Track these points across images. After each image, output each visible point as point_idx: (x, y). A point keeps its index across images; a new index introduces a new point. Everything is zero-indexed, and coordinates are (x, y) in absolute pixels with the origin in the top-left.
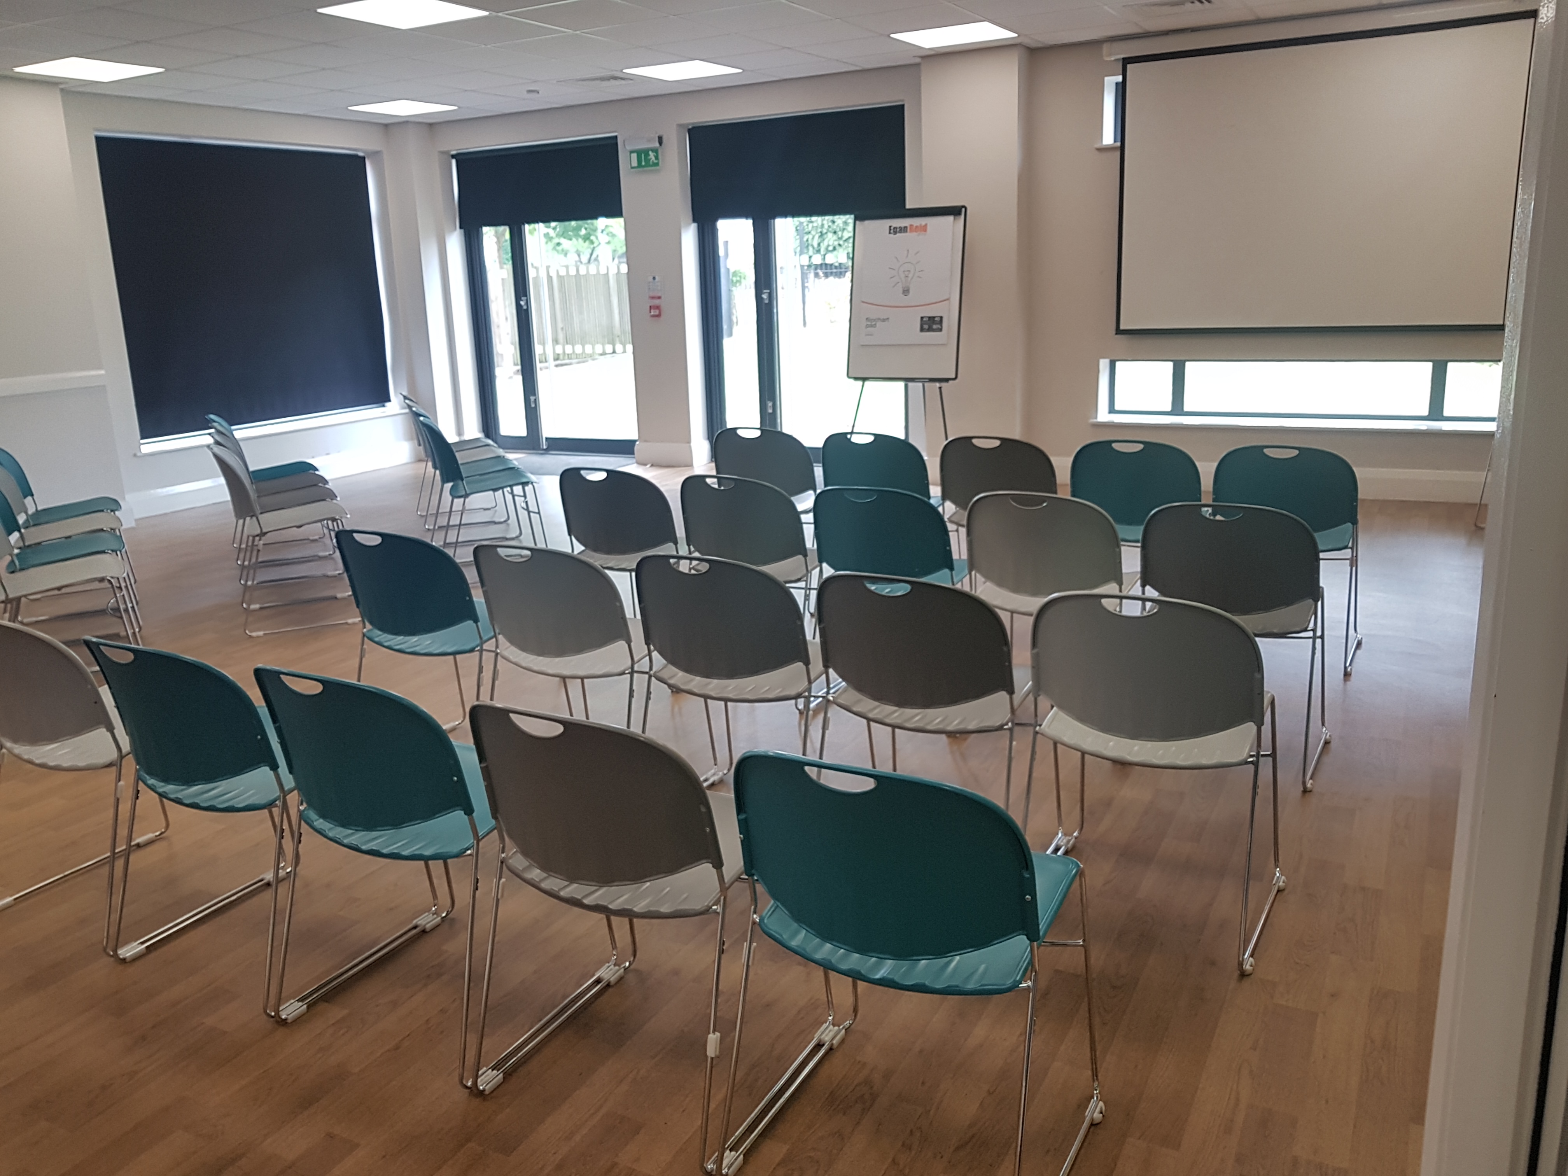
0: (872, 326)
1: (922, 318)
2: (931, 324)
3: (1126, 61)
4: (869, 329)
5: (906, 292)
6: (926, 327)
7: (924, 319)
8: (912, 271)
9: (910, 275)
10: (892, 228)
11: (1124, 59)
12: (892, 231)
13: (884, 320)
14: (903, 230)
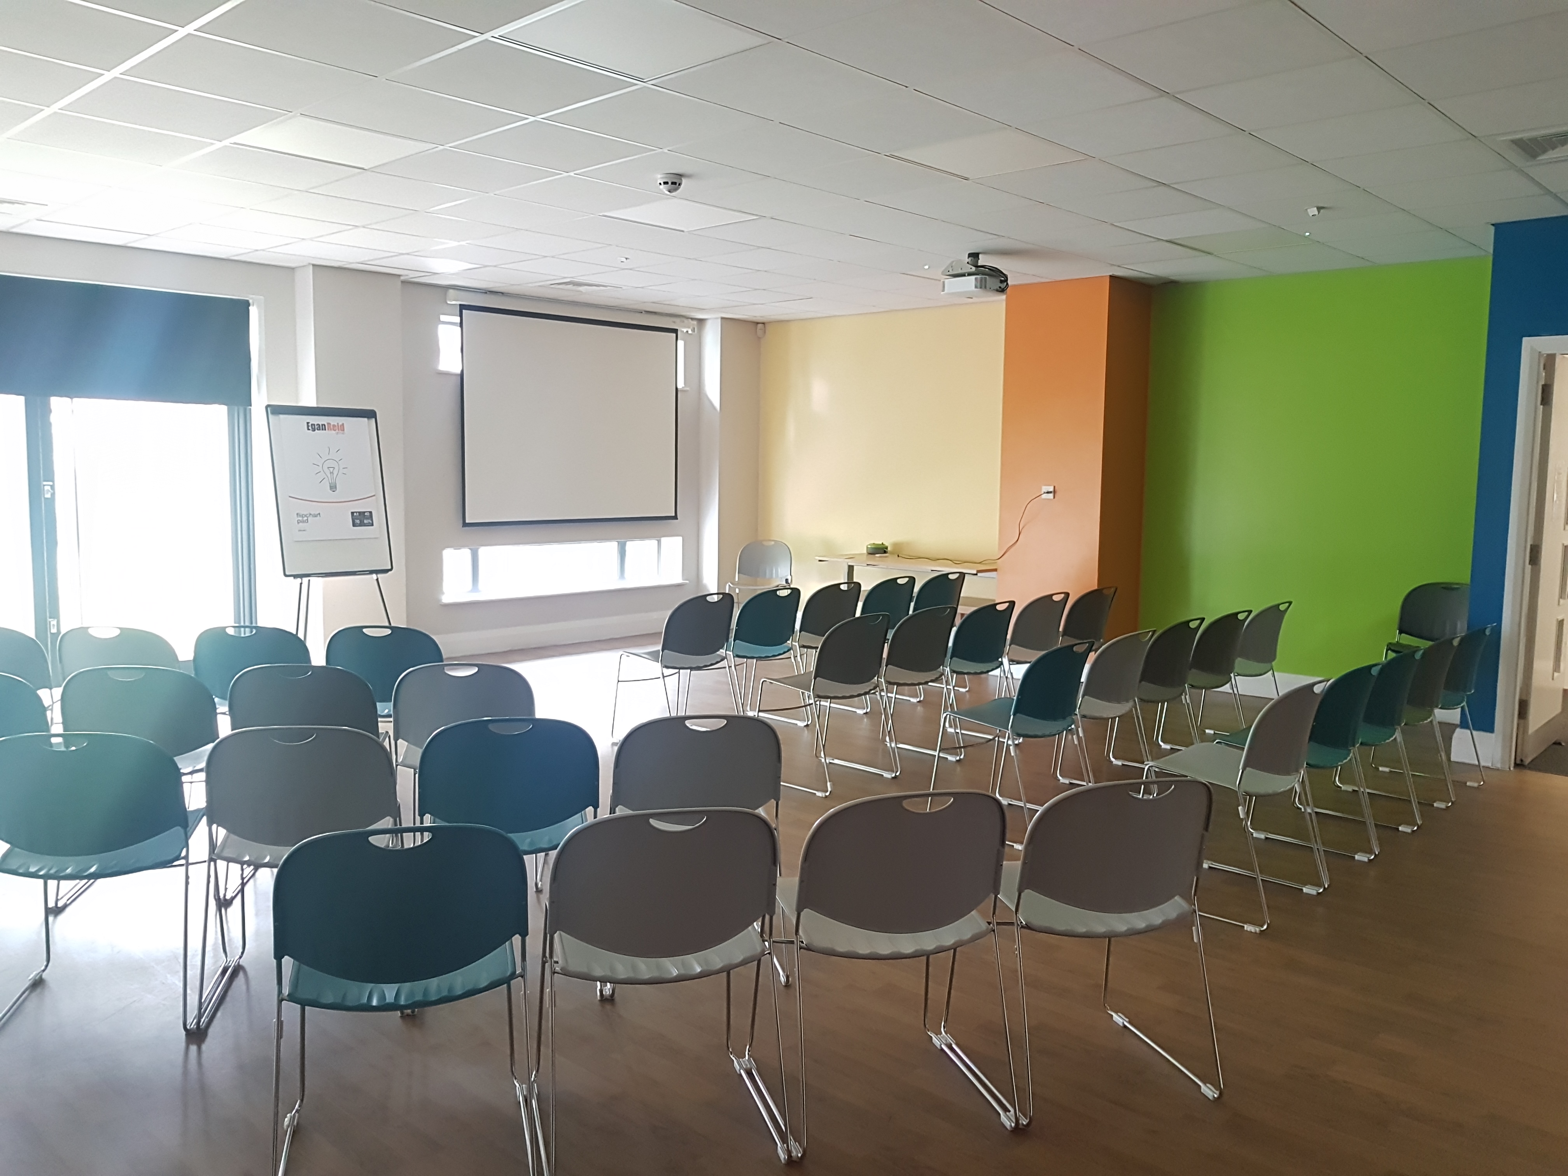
0: (303, 522)
1: (352, 513)
2: (361, 519)
3: (462, 307)
4: (301, 524)
5: (333, 488)
6: (358, 521)
7: (355, 514)
8: (337, 468)
9: (335, 473)
10: (310, 424)
11: (460, 305)
12: (310, 428)
13: (315, 516)
14: (322, 427)
